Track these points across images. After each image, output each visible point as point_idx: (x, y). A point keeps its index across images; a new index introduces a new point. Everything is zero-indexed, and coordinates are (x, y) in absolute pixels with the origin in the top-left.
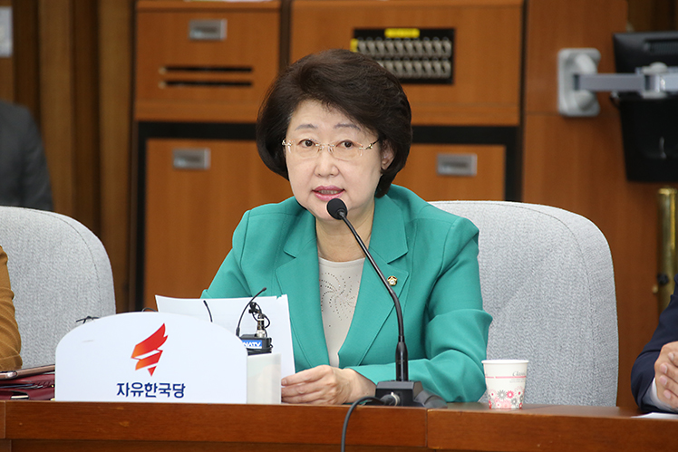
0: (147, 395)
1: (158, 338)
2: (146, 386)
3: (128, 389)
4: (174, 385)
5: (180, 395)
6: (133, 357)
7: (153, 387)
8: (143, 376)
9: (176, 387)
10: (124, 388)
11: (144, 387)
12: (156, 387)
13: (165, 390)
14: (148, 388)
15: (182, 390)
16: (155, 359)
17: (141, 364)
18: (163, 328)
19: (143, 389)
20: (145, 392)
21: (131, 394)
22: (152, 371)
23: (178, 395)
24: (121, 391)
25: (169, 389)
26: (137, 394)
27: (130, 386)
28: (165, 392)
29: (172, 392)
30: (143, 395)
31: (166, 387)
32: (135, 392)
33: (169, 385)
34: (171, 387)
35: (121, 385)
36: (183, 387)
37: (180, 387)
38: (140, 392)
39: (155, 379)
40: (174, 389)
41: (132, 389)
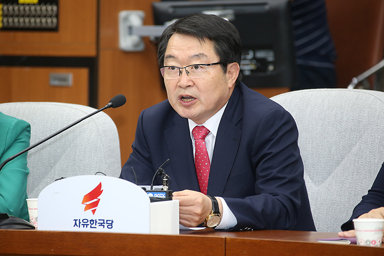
0: (91, 227)
1: (97, 192)
2: (91, 221)
3: (80, 223)
4: (107, 221)
5: (111, 227)
6: (83, 203)
7: (94, 222)
8: (89, 215)
9: (108, 222)
10: (78, 222)
11: (89, 222)
12: (96, 222)
13: (101, 223)
14: (92, 222)
15: (112, 224)
16: (96, 204)
17: (88, 207)
18: (100, 185)
19: (89, 223)
20: (90, 225)
21: (82, 226)
22: (94, 212)
23: (109, 227)
24: (76, 224)
25: (104, 223)
26: (85, 226)
27: (81, 221)
28: (101, 225)
29: (106, 225)
30: (89, 226)
31: (102, 222)
32: (84, 225)
33: (104, 220)
34: (105, 222)
35: (76, 220)
36: (112, 222)
37: (110, 222)
38: (87, 225)
39: (96, 217)
40: (107, 223)
41: (82, 223)
